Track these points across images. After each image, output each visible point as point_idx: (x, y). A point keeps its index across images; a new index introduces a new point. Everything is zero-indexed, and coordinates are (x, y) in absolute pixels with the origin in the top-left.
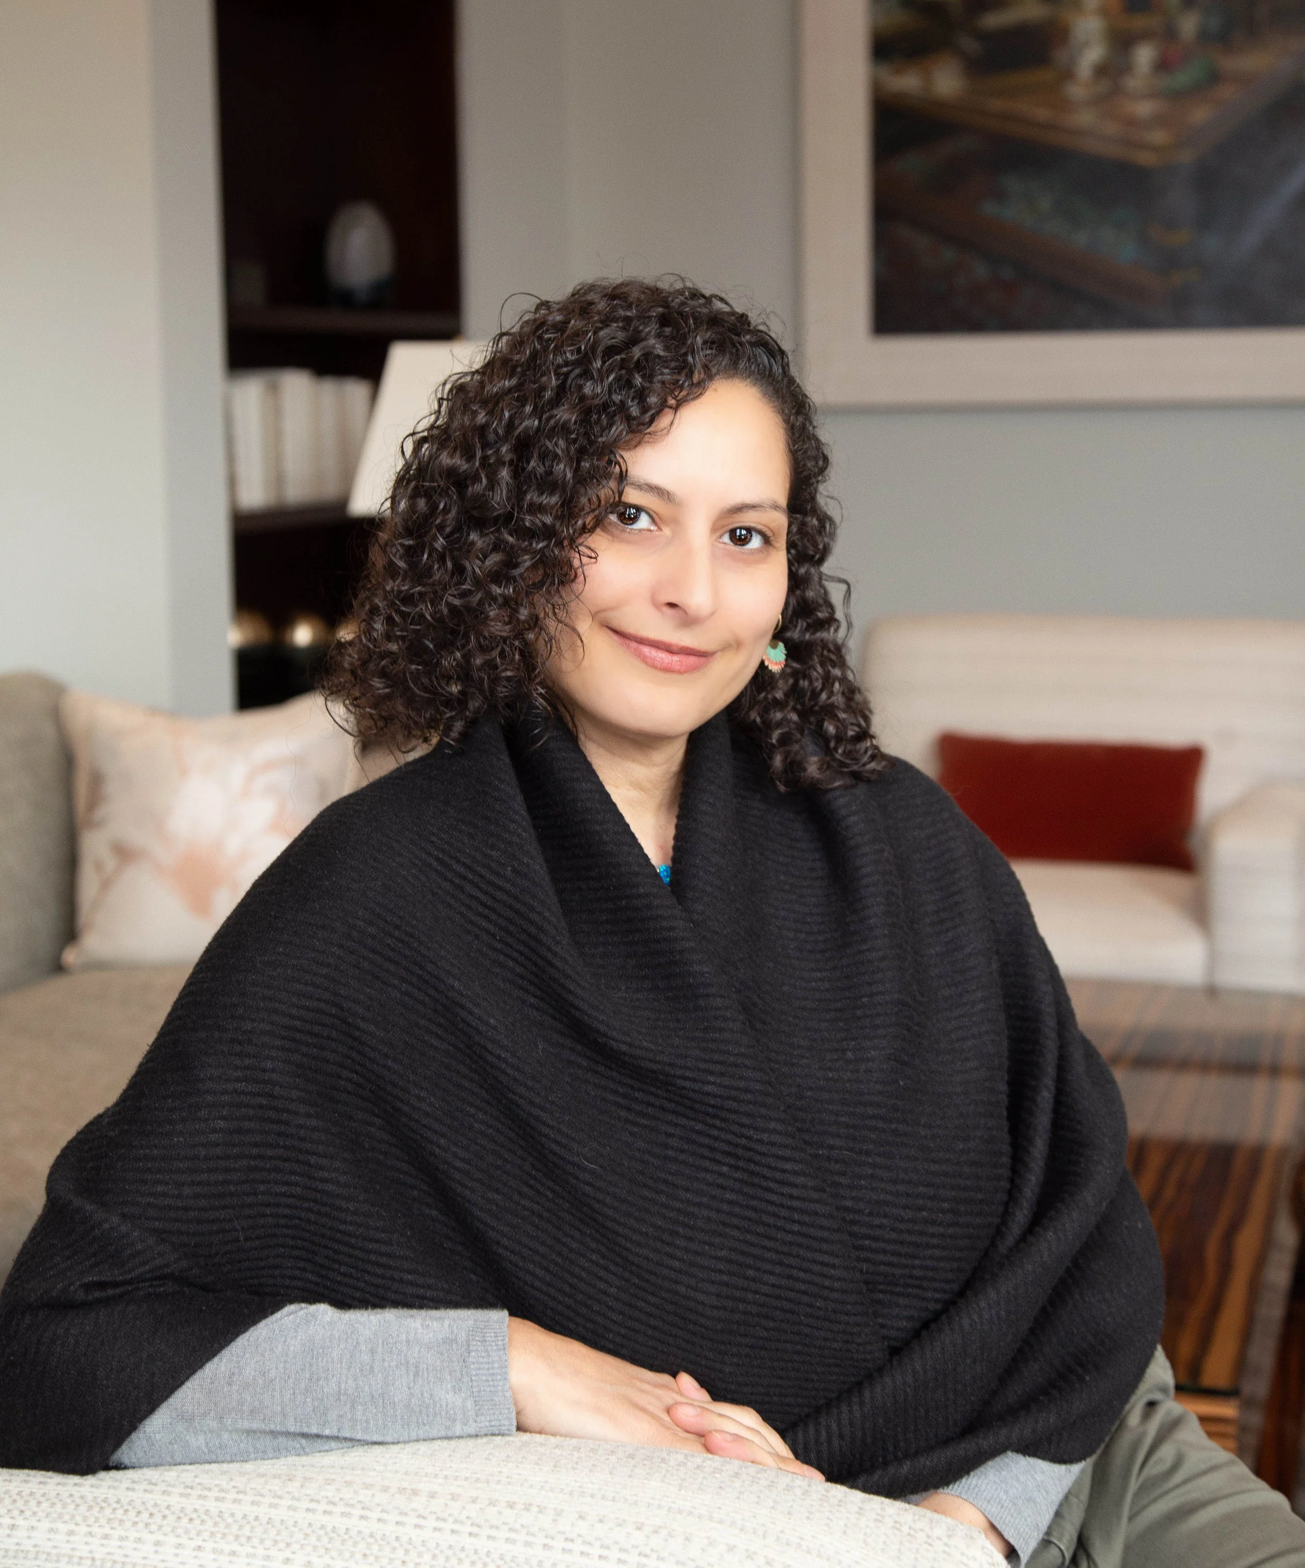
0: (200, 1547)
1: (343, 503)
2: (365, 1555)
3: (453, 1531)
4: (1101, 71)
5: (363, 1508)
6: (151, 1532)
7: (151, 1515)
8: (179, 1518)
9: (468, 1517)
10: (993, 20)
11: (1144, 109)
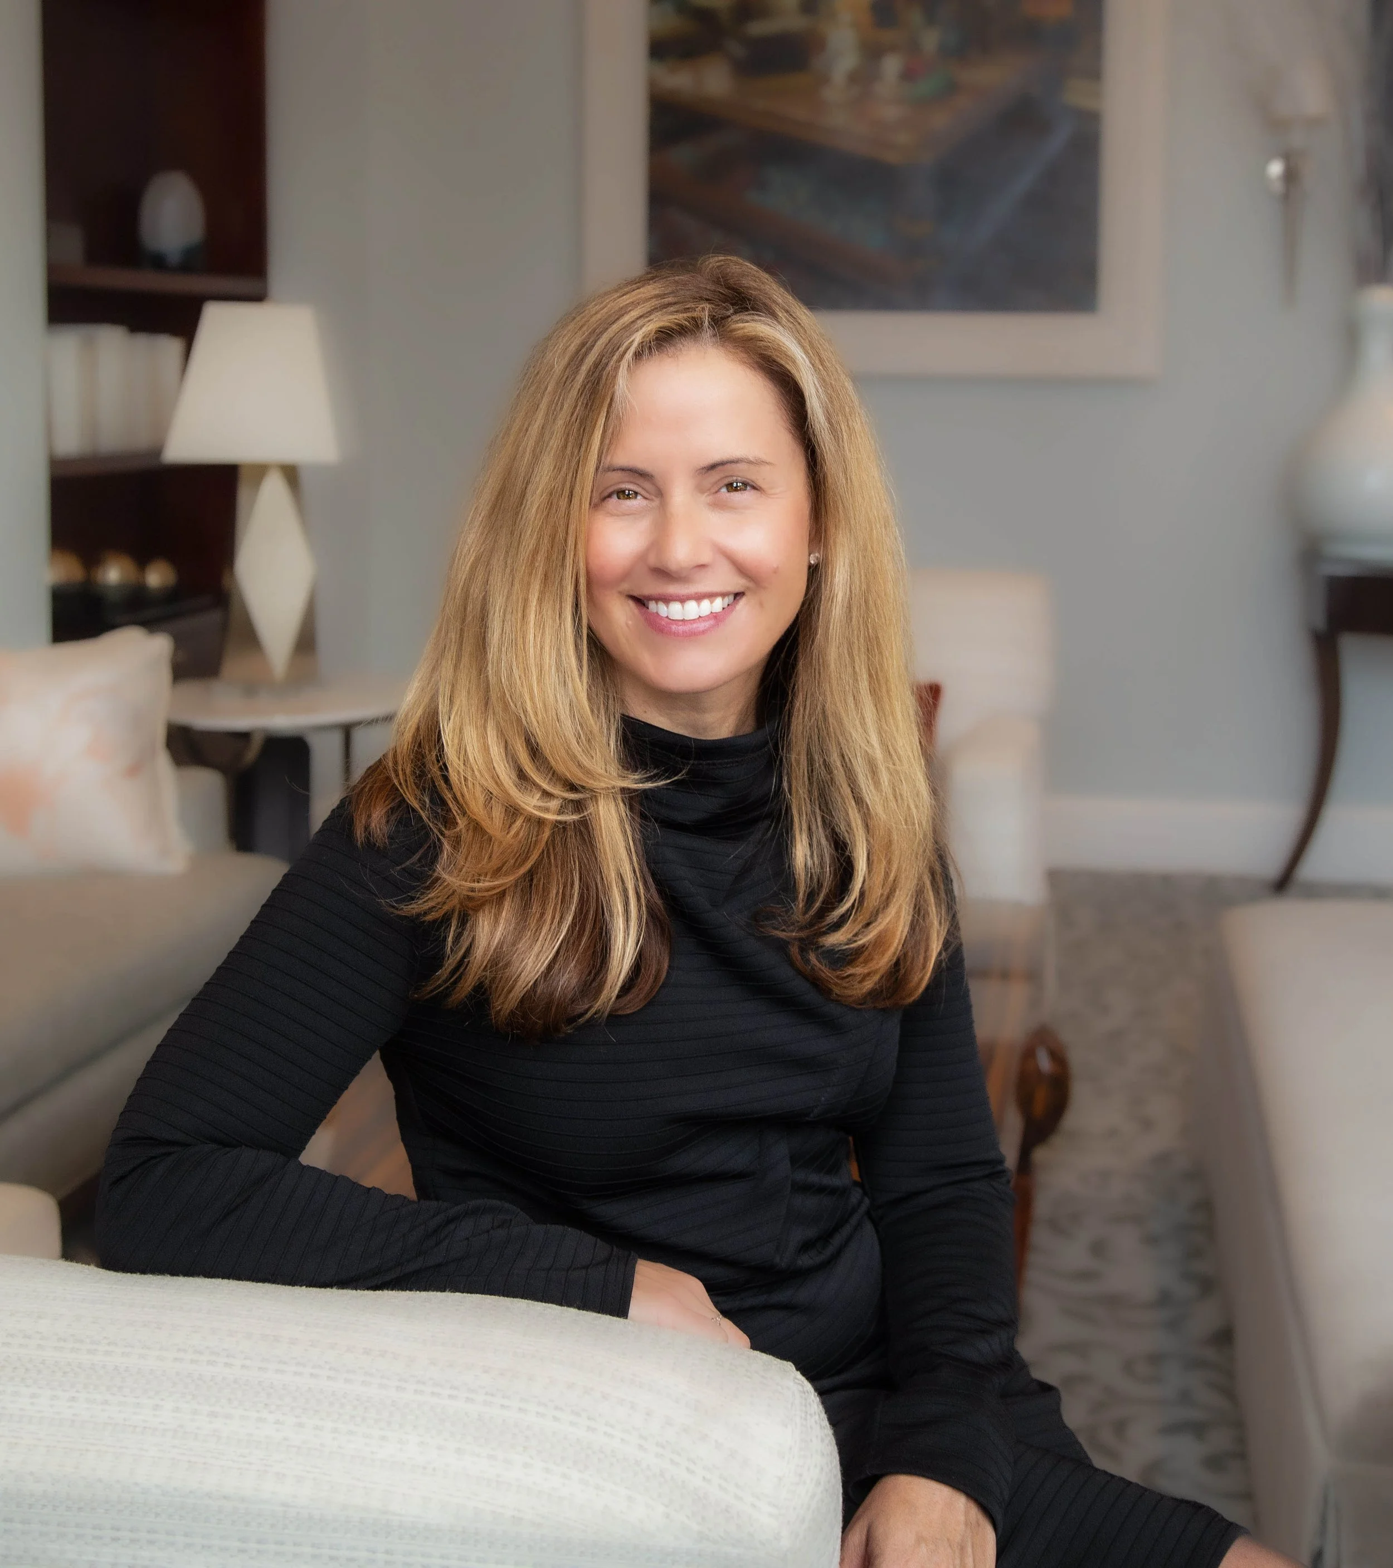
0: (73, 1397)
1: (157, 452)
2: (230, 1400)
3: (312, 1375)
4: (854, 78)
5: (228, 1356)
6: (27, 1386)
7: (27, 1370)
8: (53, 1372)
9: (326, 1362)
10: (758, 28)
11: (891, 113)
